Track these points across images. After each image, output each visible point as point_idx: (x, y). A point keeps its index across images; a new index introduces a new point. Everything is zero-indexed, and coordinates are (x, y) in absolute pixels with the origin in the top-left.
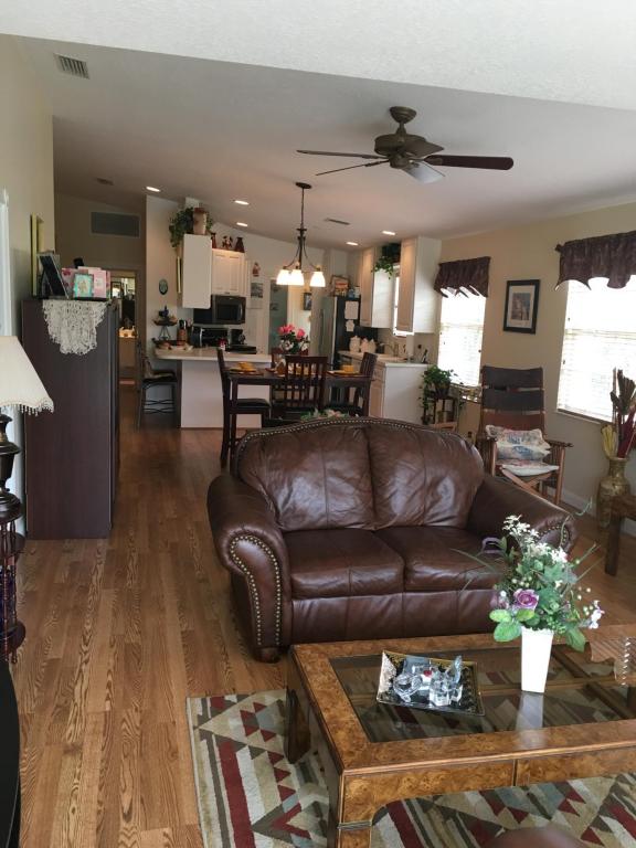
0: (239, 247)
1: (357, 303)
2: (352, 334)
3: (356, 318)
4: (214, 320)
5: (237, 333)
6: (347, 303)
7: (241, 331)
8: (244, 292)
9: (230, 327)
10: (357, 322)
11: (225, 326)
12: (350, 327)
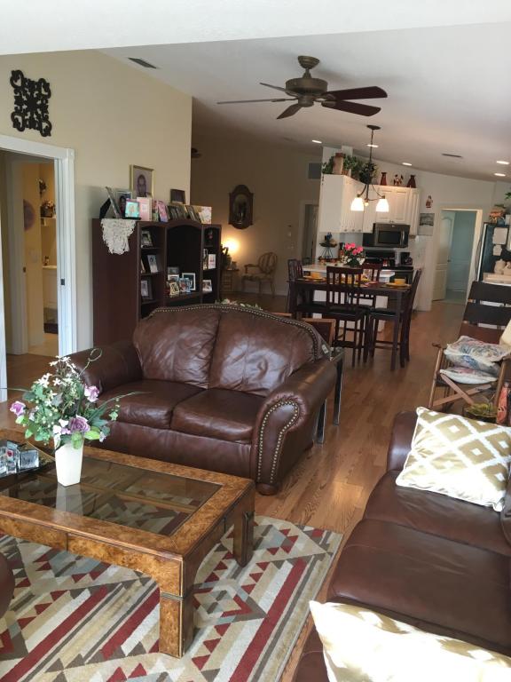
0: (412, 183)
1: (506, 230)
2: (498, 258)
3: (504, 243)
4: (376, 244)
5: (405, 256)
6: (496, 230)
7: (409, 254)
8: (412, 221)
9: (398, 251)
10: (504, 247)
11: (395, 249)
12: (497, 251)
